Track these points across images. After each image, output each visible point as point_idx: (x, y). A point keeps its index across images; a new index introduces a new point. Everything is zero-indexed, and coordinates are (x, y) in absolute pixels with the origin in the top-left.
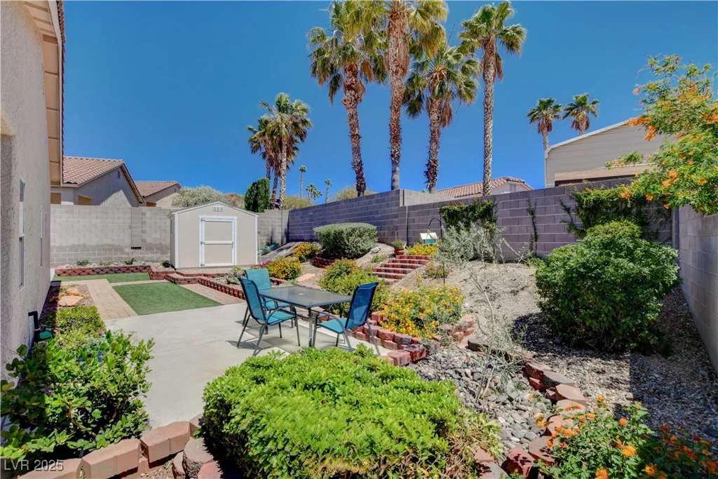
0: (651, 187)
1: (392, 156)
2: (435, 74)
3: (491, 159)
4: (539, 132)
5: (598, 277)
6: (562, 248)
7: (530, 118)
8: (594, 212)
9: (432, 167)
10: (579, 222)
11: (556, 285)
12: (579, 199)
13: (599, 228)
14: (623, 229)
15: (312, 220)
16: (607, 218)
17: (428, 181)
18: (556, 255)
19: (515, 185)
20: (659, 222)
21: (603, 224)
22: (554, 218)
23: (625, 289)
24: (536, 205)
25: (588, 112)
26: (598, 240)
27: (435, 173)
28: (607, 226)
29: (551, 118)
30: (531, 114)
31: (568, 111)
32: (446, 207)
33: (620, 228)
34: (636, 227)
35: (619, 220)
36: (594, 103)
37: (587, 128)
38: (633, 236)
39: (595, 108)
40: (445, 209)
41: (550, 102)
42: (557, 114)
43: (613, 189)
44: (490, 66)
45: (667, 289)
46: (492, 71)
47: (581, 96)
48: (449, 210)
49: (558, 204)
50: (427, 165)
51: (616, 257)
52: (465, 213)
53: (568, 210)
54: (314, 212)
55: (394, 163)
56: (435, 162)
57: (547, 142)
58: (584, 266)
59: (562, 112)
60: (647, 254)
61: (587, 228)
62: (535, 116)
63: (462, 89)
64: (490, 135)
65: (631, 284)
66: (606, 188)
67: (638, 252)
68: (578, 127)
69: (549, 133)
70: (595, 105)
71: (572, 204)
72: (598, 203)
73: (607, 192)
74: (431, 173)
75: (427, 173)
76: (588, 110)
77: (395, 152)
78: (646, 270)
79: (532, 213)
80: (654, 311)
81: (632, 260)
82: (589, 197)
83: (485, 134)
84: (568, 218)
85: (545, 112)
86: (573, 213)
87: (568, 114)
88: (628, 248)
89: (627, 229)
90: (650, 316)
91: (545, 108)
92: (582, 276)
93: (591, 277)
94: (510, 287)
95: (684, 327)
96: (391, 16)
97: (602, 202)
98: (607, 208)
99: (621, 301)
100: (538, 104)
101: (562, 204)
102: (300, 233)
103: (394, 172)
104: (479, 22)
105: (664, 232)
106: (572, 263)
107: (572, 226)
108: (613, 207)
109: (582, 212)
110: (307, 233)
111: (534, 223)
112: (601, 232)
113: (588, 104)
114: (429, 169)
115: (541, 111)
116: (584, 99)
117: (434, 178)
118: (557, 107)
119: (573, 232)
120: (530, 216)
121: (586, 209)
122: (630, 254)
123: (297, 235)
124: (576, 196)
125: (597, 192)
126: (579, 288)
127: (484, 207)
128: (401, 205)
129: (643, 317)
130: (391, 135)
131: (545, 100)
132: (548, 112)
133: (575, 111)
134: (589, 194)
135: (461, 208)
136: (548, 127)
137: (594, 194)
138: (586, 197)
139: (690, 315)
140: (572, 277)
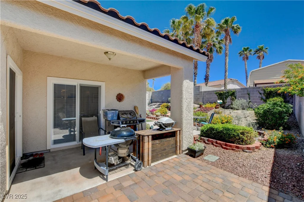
0: (286, 90)
1: (195, 74)
2: (209, 44)
3: (227, 73)
4: (243, 60)
5: (272, 111)
6: (262, 105)
7: (240, 55)
8: (269, 95)
9: (207, 77)
10: (264, 97)
11: (261, 114)
12: (264, 91)
13: (271, 99)
14: (278, 100)
15: (163, 95)
16: (273, 96)
17: (206, 82)
18: (261, 106)
19: (234, 82)
20: (289, 98)
21: (272, 98)
22: (256, 96)
23: (279, 114)
24: (250, 92)
25: (264, 52)
26: (271, 103)
27: (208, 79)
28: (273, 99)
29: (248, 55)
30: (240, 53)
31: (255, 52)
32: (218, 92)
33: (277, 99)
34: (282, 99)
35: (277, 97)
36: (266, 49)
37: (263, 59)
38: (281, 102)
39: (267, 51)
40: (218, 93)
41: (248, 48)
42: (251, 53)
43: (275, 88)
44: (227, 40)
45: (290, 115)
46: (228, 41)
47: (261, 46)
48: (219, 93)
49: (258, 92)
50: (205, 76)
51: (277, 107)
52: (225, 94)
53: (261, 94)
54: (163, 92)
55: (195, 76)
56: (208, 75)
57: (246, 64)
58: (268, 109)
59: (253, 52)
60: (285, 106)
61: (267, 99)
62: (241, 54)
63: (218, 50)
64: (227, 65)
65: (280, 113)
66: (273, 88)
67: (283, 106)
68: (259, 58)
69: (247, 60)
70: (267, 50)
71: (262, 92)
72: (271, 92)
73: (273, 89)
74: (206, 79)
75: (205, 79)
76: (264, 51)
77: (196, 72)
78: (284, 110)
79: (249, 94)
80: (286, 119)
81: (281, 107)
82: (268, 90)
83: (225, 64)
84: (261, 96)
85: (246, 52)
86: (262, 95)
87: (255, 53)
88: (280, 105)
89: (279, 99)
90: (285, 120)
91: (246, 50)
92: (268, 111)
93: (270, 112)
94: (244, 116)
95: (295, 125)
96: (196, 27)
97: (272, 91)
98: (273, 93)
99: (278, 117)
100: (243, 49)
101: (259, 92)
102: (157, 99)
103: (195, 79)
104: (224, 24)
105: (291, 101)
106: (265, 108)
107: (262, 98)
108: (275, 93)
109: (265, 94)
110: (160, 99)
111: (249, 98)
112: (272, 100)
113: (264, 49)
114: (206, 78)
115: (244, 52)
116: (262, 47)
117: (208, 81)
118: (251, 50)
119: (262, 100)
120: (248, 95)
121: (267, 94)
122: (280, 106)
123: (156, 100)
124: (264, 90)
125: (270, 89)
126: (267, 114)
127: (232, 92)
128: (200, 91)
129: (284, 121)
130: (194, 66)
131: (246, 47)
132: (247, 52)
133: (258, 52)
134: (268, 89)
135: (224, 92)
136: (247, 58)
137: (269, 89)
138: (267, 90)
139: (297, 122)
140: (265, 112)
